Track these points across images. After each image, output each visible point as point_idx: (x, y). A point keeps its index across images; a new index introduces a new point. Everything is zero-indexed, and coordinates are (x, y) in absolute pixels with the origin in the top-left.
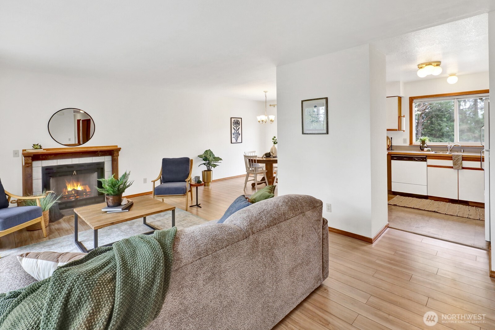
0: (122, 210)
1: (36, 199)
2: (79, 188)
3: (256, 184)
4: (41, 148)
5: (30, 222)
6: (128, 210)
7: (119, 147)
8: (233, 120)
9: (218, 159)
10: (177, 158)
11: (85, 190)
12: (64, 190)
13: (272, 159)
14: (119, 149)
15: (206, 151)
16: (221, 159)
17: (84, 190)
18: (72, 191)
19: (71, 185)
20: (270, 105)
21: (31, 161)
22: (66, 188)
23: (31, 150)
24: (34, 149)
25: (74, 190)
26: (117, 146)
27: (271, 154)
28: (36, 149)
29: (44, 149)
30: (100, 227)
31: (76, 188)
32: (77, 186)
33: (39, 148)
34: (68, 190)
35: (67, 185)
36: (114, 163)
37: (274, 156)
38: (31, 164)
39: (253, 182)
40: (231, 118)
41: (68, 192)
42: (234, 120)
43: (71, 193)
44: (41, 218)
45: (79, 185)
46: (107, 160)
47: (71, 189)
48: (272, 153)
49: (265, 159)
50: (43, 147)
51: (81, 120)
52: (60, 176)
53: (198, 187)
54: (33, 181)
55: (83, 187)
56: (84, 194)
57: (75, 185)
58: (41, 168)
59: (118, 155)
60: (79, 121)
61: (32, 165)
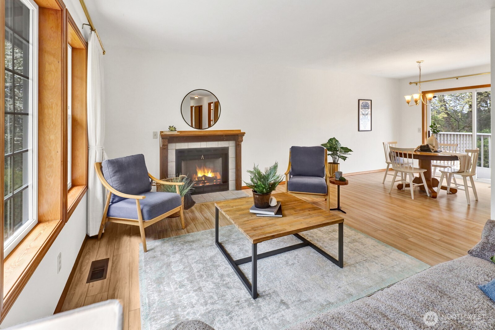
0: (276, 214)
1: (175, 186)
2: (210, 175)
3: (404, 186)
4: (175, 130)
5: (172, 211)
6: (281, 216)
7: (242, 131)
8: (361, 102)
9: (347, 150)
10: (308, 146)
11: (216, 177)
12: (195, 176)
13: (433, 154)
14: (243, 134)
15: (331, 139)
16: (350, 150)
17: (214, 177)
18: (202, 177)
19: (201, 171)
20: (411, 83)
21: (167, 143)
22: (196, 174)
23: (167, 132)
24: (170, 131)
25: (204, 176)
26: (240, 130)
27: (431, 147)
28: (172, 131)
29: (178, 132)
30: (260, 241)
31: (206, 175)
32: (208, 172)
33: (174, 130)
34: (199, 176)
35: (198, 170)
36: (238, 148)
37: (435, 150)
38: (167, 146)
39: (400, 182)
40: (359, 100)
41: (198, 178)
42: (363, 103)
43: (200, 179)
44: (180, 207)
45: (210, 171)
46: (230, 145)
47: (201, 175)
48: (432, 145)
49: (418, 153)
50: (177, 130)
51: (194, 106)
52: (191, 160)
53: (340, 186)
54: (168, 163)
55: (213, 174)
56: (214, 181)
57: (206, 171)
58: (175, 150)
59: (242, 141)
60: (192, 107)
61: (167, 148)
